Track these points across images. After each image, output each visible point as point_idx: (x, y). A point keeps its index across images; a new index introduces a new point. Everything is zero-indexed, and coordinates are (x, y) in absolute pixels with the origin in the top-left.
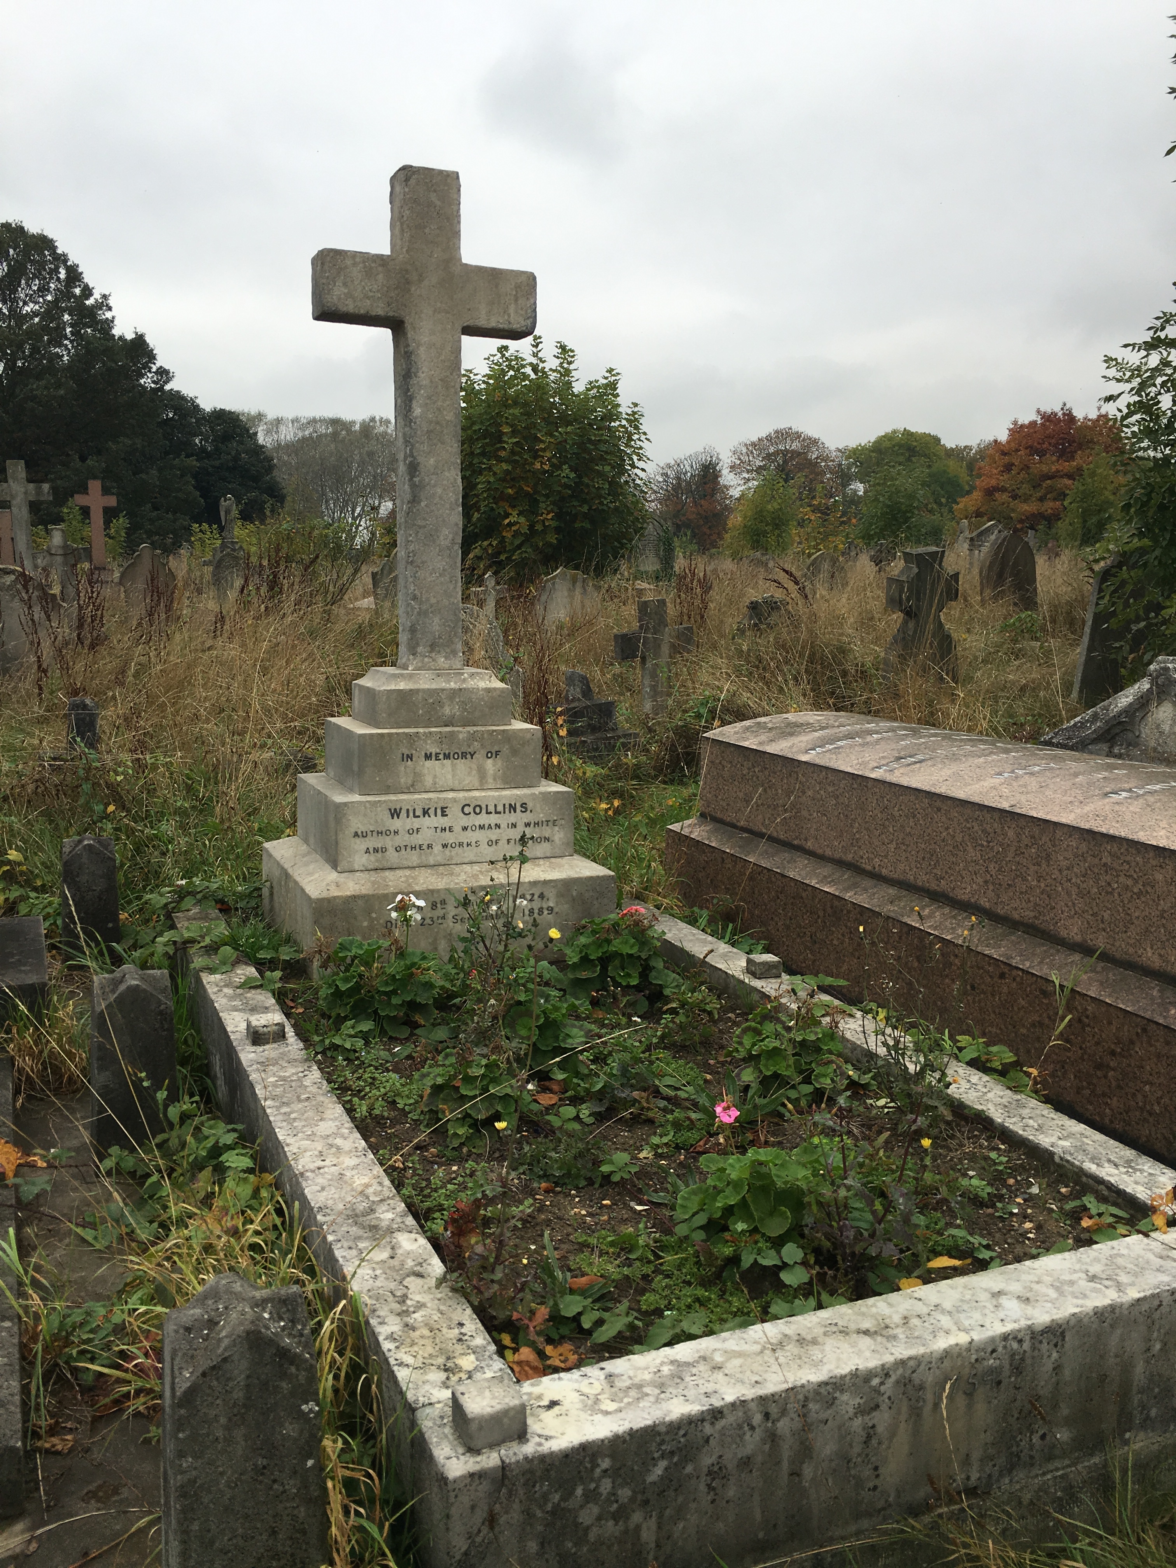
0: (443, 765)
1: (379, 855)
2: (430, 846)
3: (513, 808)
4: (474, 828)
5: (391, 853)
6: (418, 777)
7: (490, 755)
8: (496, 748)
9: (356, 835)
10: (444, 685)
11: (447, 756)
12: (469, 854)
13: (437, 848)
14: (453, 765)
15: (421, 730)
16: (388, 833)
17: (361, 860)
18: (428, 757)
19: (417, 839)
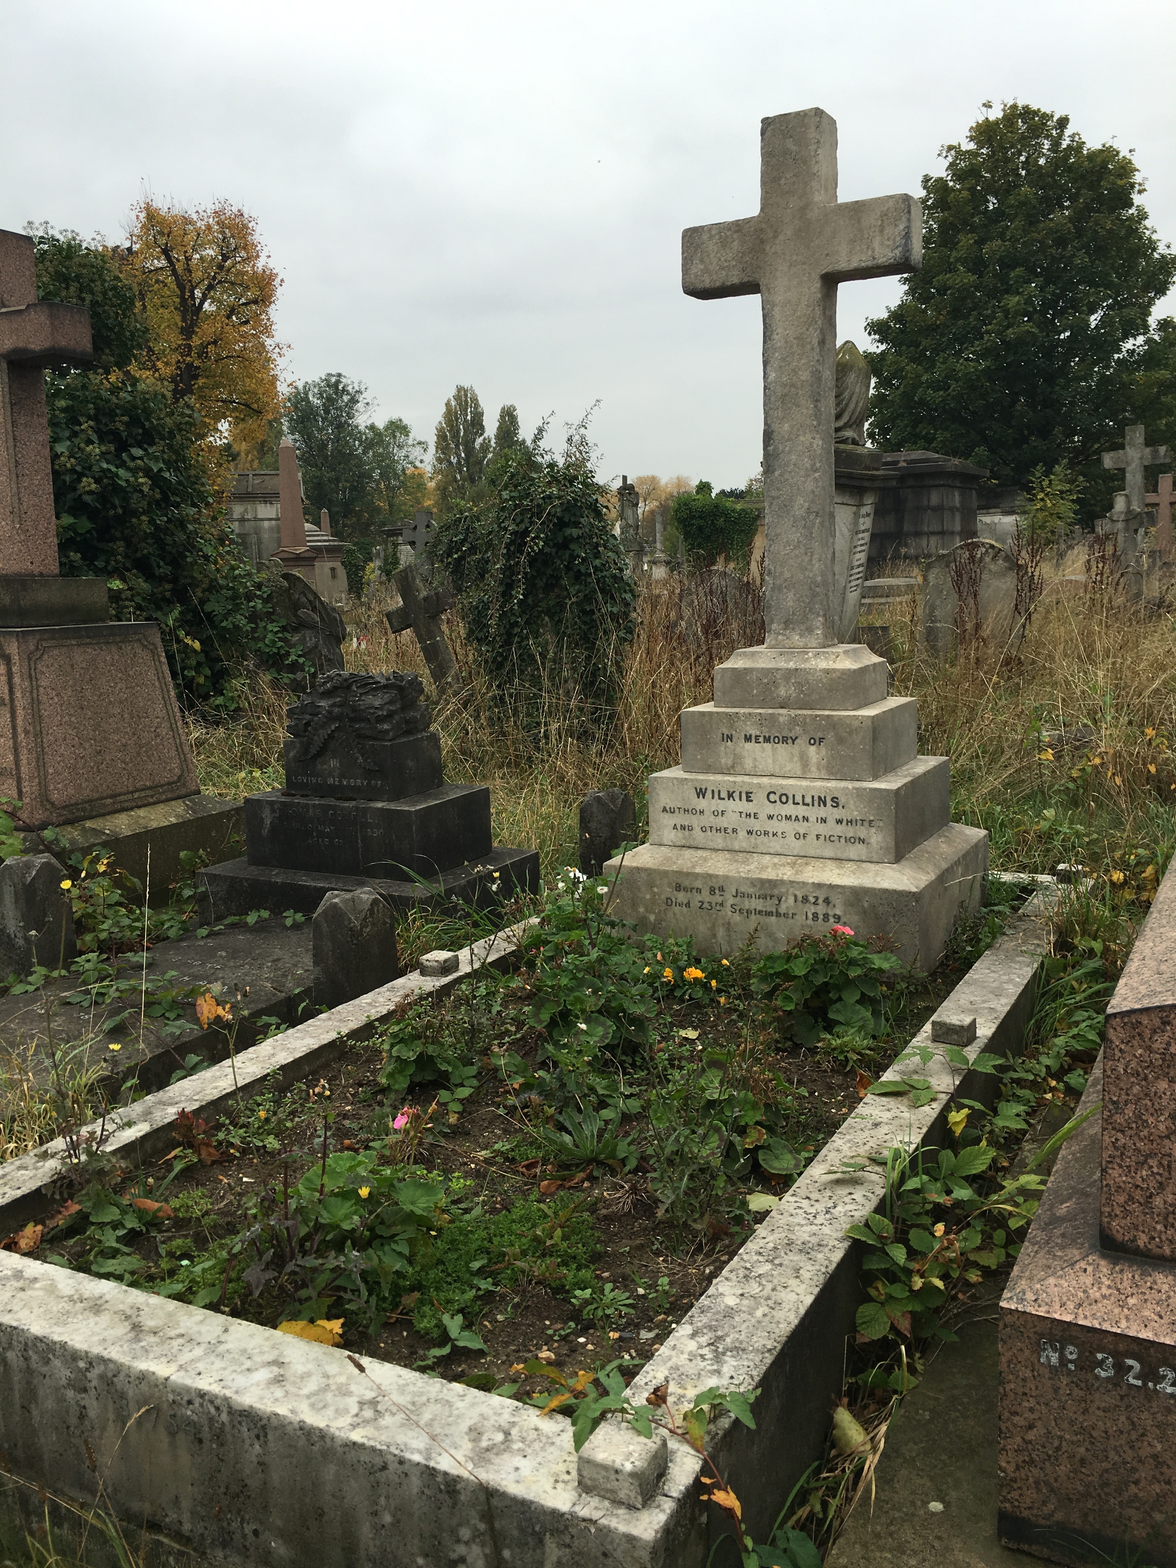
0: (763, 749)
1: (687, 832)
2: (734, 831)
3: (822, 801)
4: (780, 818)
5: (697, 831)
6: (737, 759)
7: (812, 741)
8: (820, 735)
9: (664, 810)
10: (782, 665)
11: (767, 740)
12: (776, 845)
13: (742, 834)
14: (774, 750)
15: (742, 711)
16: (693, 811)
17: (670, 836)
18: (748, 739)
19: (722, 822)
